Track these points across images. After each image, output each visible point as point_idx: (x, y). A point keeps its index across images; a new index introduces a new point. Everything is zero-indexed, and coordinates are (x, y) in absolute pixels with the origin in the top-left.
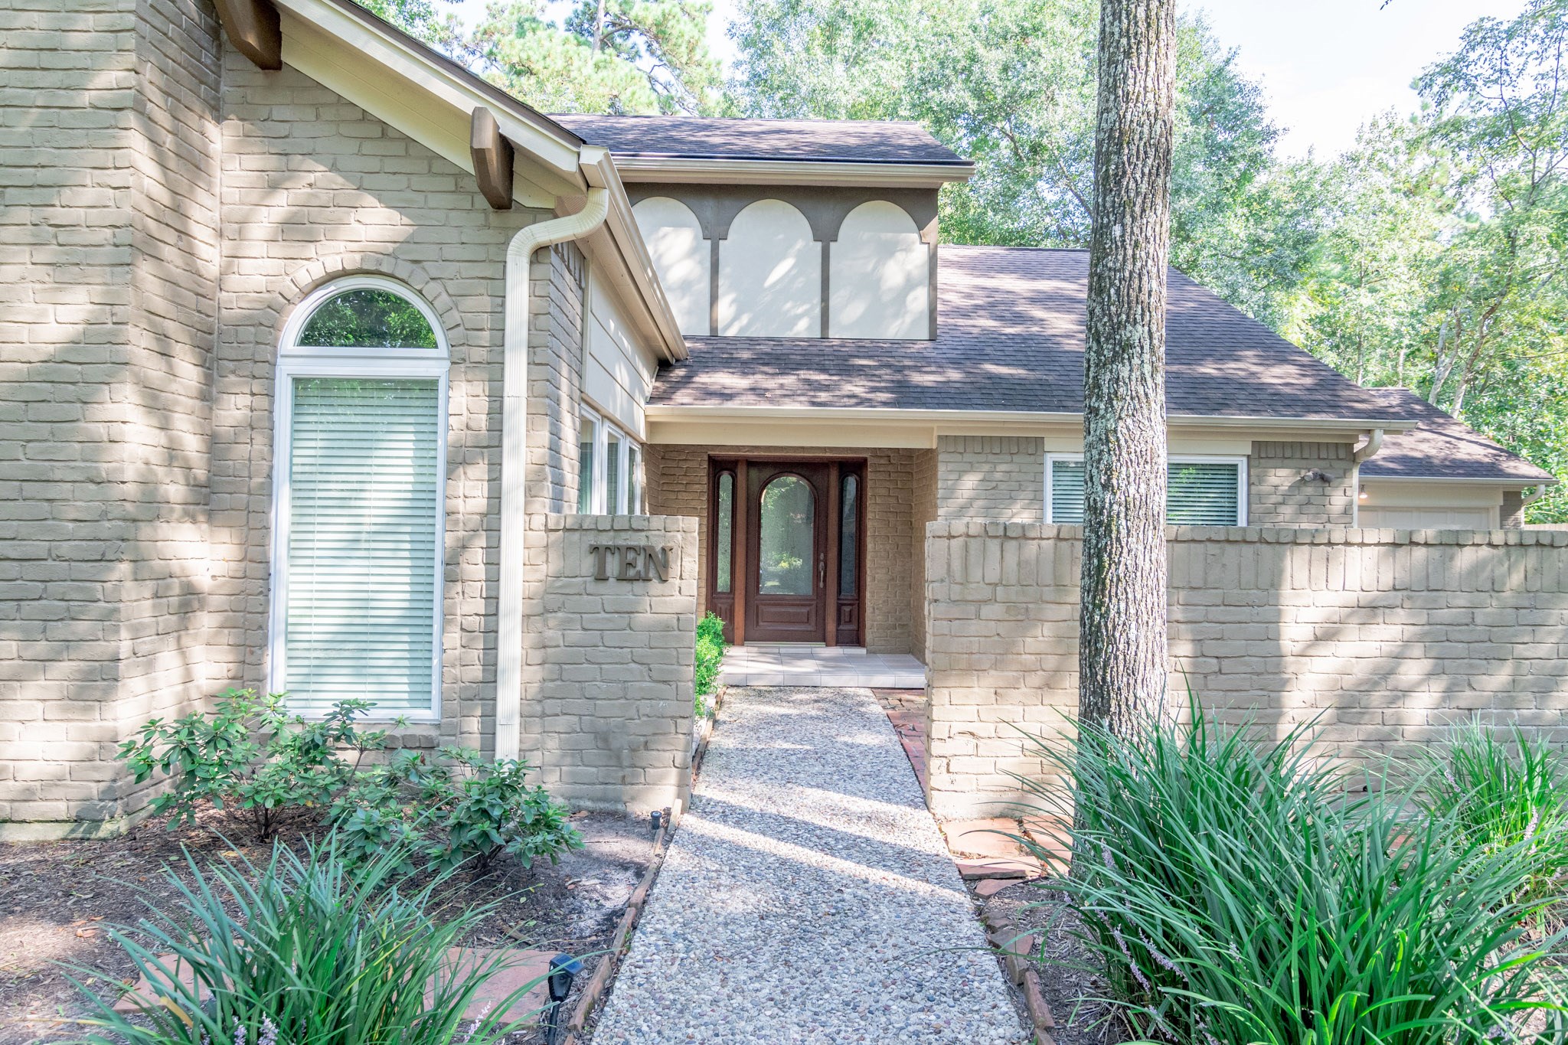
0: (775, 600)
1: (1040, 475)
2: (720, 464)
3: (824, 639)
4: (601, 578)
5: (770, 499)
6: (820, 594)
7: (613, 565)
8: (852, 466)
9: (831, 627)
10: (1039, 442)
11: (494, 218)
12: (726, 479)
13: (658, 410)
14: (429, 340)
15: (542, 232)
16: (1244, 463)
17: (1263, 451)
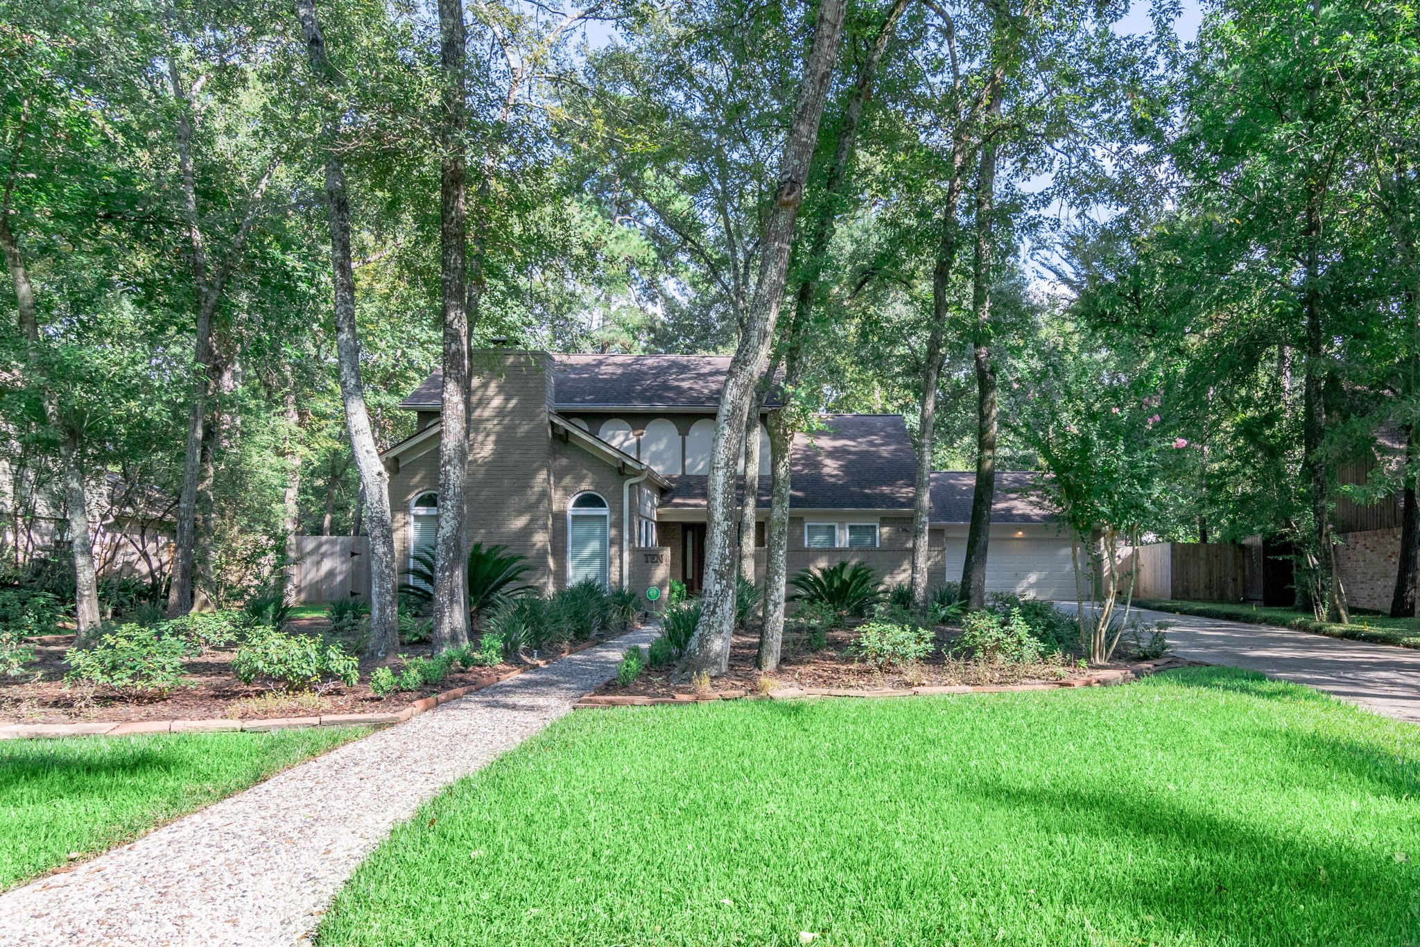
1: (803, 530)
4: (647, 562)
7: (650, 559)
10: (803, 519)
11: (620, 478)
12: (690, 533)
13: (662, 510)
14: (604, 506)
15: (632, 481)
16: (878, 525)
17: (884, 521)
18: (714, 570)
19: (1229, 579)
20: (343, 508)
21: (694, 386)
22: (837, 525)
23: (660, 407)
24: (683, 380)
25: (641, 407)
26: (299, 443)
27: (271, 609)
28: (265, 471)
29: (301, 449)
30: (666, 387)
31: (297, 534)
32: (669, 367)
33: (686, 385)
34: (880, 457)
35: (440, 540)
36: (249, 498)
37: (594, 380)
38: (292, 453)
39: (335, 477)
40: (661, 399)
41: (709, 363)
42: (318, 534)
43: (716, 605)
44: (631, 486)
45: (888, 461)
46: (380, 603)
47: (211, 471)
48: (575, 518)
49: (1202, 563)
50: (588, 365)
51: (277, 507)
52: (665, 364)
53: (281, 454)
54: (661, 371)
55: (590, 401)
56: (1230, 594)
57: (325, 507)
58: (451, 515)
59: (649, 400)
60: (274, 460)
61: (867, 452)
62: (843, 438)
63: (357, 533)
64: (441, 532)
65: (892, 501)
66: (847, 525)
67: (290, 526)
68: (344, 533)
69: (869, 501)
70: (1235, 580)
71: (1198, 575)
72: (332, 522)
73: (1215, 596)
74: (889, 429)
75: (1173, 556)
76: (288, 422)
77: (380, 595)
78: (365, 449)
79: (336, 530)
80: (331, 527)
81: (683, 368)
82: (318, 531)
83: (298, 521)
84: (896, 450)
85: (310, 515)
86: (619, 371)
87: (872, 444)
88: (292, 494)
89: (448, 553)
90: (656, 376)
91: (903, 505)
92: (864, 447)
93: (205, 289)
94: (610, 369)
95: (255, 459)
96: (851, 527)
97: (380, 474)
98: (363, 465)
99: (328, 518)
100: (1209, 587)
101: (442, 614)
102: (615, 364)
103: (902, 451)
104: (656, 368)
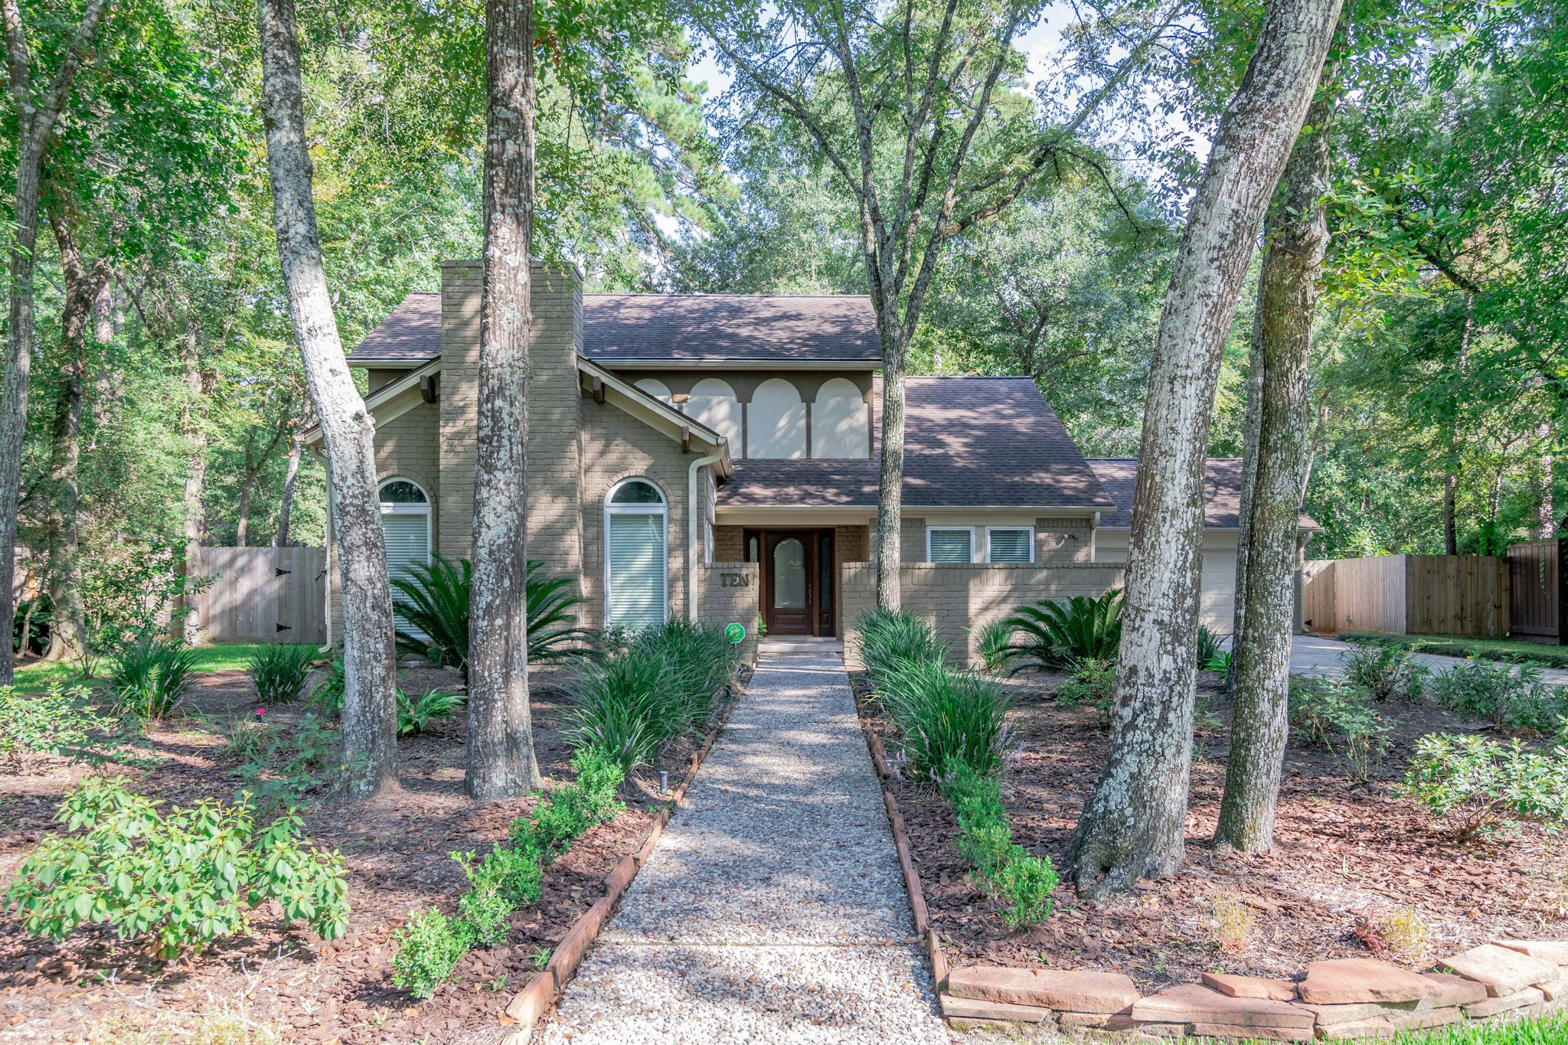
0: (785, 611)
1: (923, 540)
2: (749, 533)
3: (812, 634)
4: (724, 585)
5: (779, 554)
6: (809, 606)
7: (728, 580)
8: (826, 534)
9: (816, 626)
10: (922, 521)
11: (684, 456)
12: (753, 542)
13: (722, 508)
14: (660, 500)
15: (702, 462)
16: (1032, 530)
17: (1042, 524)
18: (1160, 623)
19: (1490, 606)
20: (260, 512)
21: (756, 333)
22: (973, 530)
23: (713, 361)
24: (738, 326)
25: (687, 361)
26: (203, 417)
27: (154, 672)
28: (155, 453)
29: (207, 426)
30: (718, 334)
31: (203, 543)
32: (716, 310)
33: (744, 332)
34: (1017, 433)
35: (483, 553)
36: (134, 491)
37: (615, 324)
38: (194, 431)
39: (252, 470)
40: (714, 350)
41: (770, 305)
42: (230, 545)
43: (1166, 707)
44: (700, 469)
45: (1032, 438)
46: (362, 680)
47: (76, 450)
48: (615, 518)
49: (1451, 583)
50: (602, 307)
51: (174, 507)
52: (710, 307)
53: (178, 430)
54: (705, 315)
55: (613, 353)
56: (1491, 626)
57: (239, 511)
58: (506, 502)
59: (696, 352)
60: (168, 440)
61: (996, 426)
62: (956, 407)
63: (283, 542)
64: (486, 536)
65: (1052, 494)
66: (988, 530)
67: (191, 532)
68: (264, 542)
69: (1016, 495)
70: (1498, 607)
71: (1446, 600)
72: (248, 528)
73: (1469, 629)
74: (1018, 395)
75: (1409, 574)
76: (189, 389)
77: (362, 663)
78: (327, 366)
79: (255, 540)
80: (247, 537)
81: (736, 312)
82: (230, 541)
83: (204, 525)
84: (1036, 424)
85: (220, 521)
86: (648, 315)
87: (998, 414)
88: (194, 487)
89: (500, 579)
90: (700, 321)
91: (1068, 500)
92: (990, 420)
93: (29, 109)
94: (635, 313)
95: (141, 436)
96: (993, 533)
97: (358, 417)
98: (324, 399)
99: (243, 523)
100: (1460, 618)
101: (489, 702)
102: (640, 307)
103: (1045, 424)
104: (697, 311)
